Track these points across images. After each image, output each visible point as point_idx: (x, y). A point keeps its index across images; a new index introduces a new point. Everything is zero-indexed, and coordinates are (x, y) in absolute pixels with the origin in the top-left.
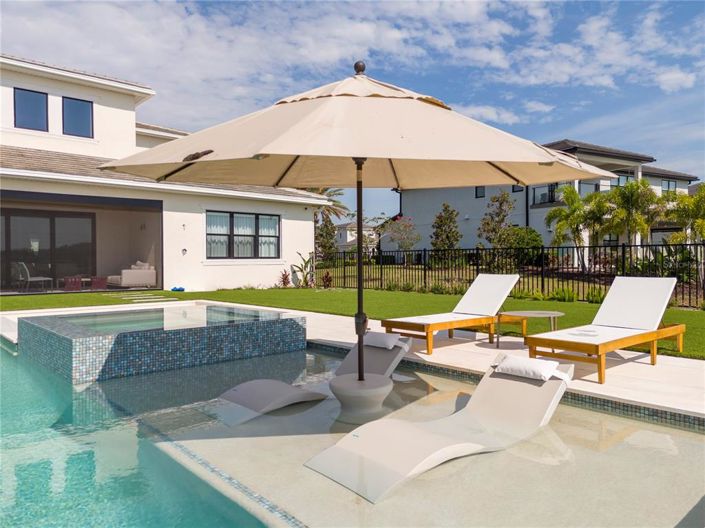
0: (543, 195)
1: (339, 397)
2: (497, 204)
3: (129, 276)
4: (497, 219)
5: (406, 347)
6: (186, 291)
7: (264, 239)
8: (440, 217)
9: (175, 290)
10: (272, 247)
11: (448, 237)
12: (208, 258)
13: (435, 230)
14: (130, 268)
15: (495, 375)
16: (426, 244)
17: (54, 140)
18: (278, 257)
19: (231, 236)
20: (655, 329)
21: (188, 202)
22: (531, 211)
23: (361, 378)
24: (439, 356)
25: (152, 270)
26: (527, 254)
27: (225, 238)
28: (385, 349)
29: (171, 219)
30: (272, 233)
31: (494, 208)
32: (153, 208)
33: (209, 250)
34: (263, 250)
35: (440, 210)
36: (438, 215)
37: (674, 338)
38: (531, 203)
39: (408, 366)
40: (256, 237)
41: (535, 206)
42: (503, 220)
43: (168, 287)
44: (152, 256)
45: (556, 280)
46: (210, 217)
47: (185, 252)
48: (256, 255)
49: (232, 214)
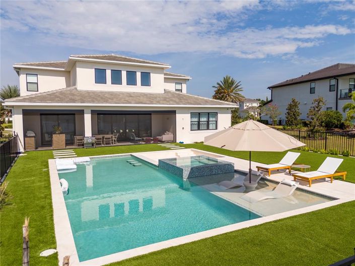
0: (346, 94)
1: (245, 186)
2: (317, 103)
3: (165, 137)
4: (317, 109)
5: (262, 175)
6: (184, 143)
7: (211, 122)
8: (290, 105)
9: (180, 143)
10: (214, 125)
11: (294, 114)
12: (191, 130)
13: (288, 111)
14: (165, 135)
15: (282, 184)
16: (283, 117)
17: (139, 89)
18: (217, 129)
19: (199, 122)
20: (333, 173)
21: (184, 110)
22: (339, 101)
23: (250, 182)
24: (272, 177)
25: (172, 135)
26: (334, 124)
27: (197, 123)
28: (256, 175)
29: (179, 117)
30: (214, 119)
31: (316, 104)
32: (172, 113)
33: (191, 128)
34: (211, 126)
35: (290, 102)
36: (289, 103)
37: (343, 176)
38: (339, 97)
39: (263, 179)
40: (208, 122)
41: (341, 98)
42: (319, 110)
43: (178, 141)
44: (171, 130)
45: (346, 137)
46: (193, 115)
47: (183, 128)
48: (208, 129)
49: (199, 113)
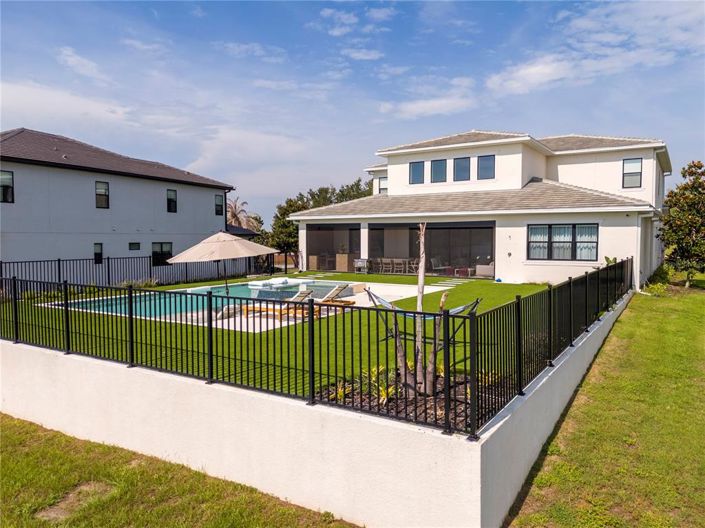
3: (479, 269)
7: (581, 245)
9: (497, 281)
12: (528, 259)
18: (597, 260)
19: (550, 243)
21: (512, 220)
27: (543, 245)
29: (501, 233)
30: (590, 239)
33: (528, 254)
34: (581, 254)
40: (574, 243)
46: (532, 229)
47: (510, 255)
48: (574, 257)
49: (550, 226)
